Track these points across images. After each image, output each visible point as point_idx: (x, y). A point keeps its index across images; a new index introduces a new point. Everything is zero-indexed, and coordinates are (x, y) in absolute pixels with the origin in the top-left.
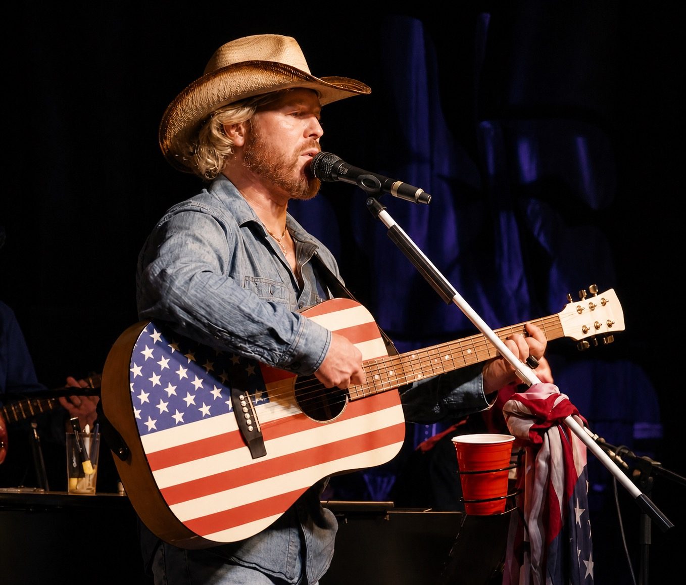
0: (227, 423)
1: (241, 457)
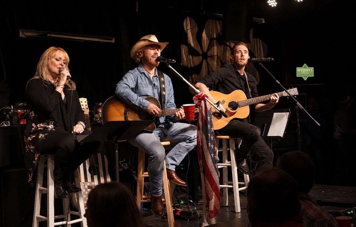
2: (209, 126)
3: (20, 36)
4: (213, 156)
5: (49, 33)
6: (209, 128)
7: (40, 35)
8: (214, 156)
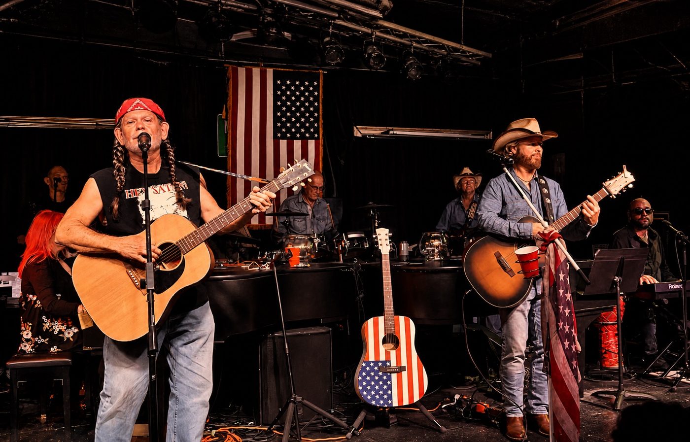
0: (394, 376)
1: (405, 374)
2: (561, 291)
3: (355, 135)
4: (567, 346)
5: (392, 130)
6: (561, 294)
7: (382, 133)
8: (569, 345)
